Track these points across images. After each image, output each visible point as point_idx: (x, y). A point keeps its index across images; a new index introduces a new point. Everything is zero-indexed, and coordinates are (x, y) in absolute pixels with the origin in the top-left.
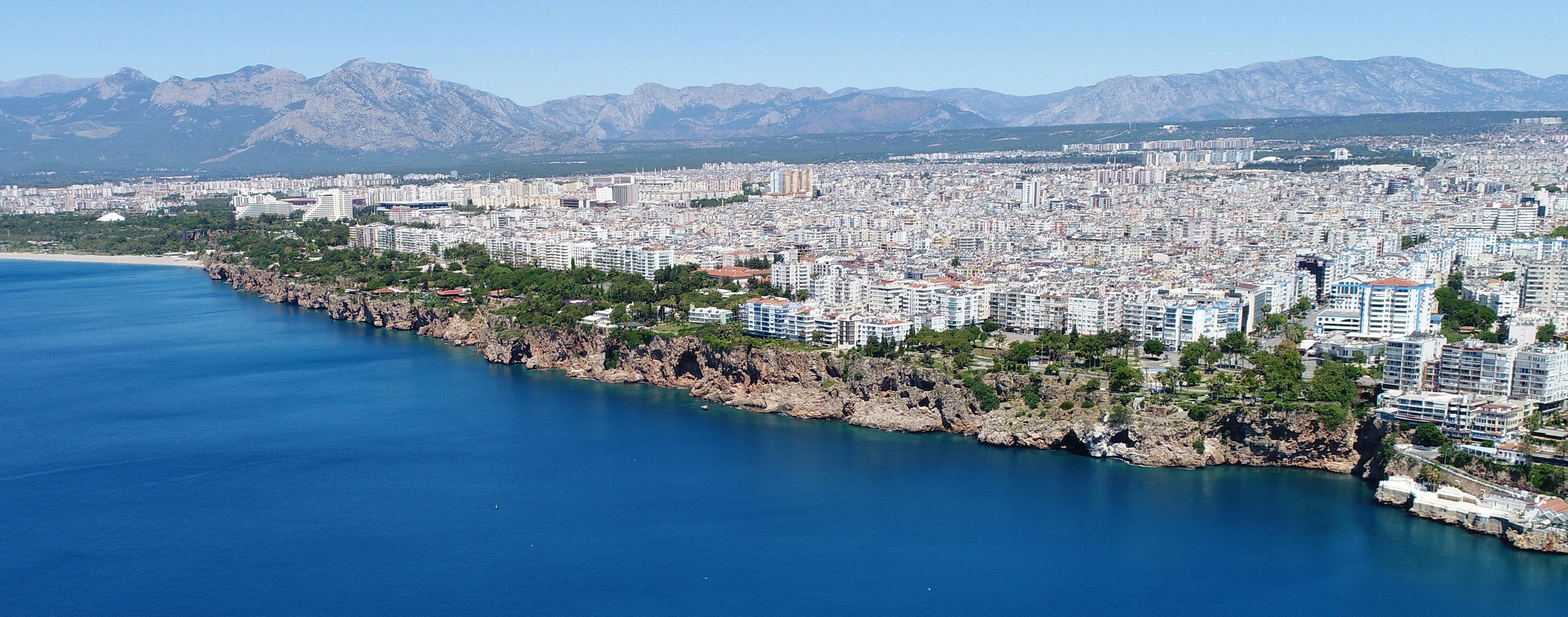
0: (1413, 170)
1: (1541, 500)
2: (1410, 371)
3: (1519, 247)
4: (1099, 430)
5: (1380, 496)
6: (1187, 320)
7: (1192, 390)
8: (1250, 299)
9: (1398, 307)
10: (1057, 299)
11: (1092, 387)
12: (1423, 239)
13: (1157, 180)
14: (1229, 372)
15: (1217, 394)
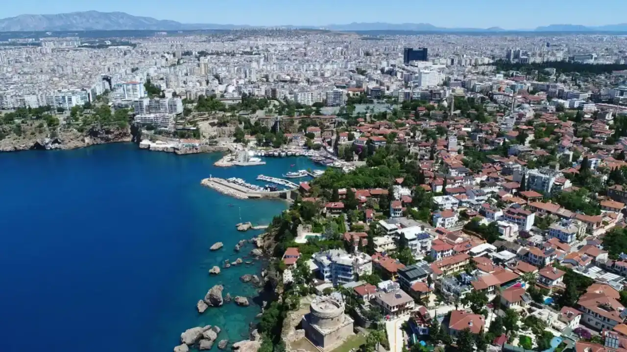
0: (130, 48)
1: (182, 140)
2: (142, 109)
3: (163, 70)
4: (47, 140)
5: (141, 146)
6: (70, 100)
7: (76, 123)
8: (89, 91)
9: (135, 90)
10: (20, 96)
11: (41, 126)
12: (137, 69)
13: (48, 52)
14: (88, 115)
15: (85, 122)
